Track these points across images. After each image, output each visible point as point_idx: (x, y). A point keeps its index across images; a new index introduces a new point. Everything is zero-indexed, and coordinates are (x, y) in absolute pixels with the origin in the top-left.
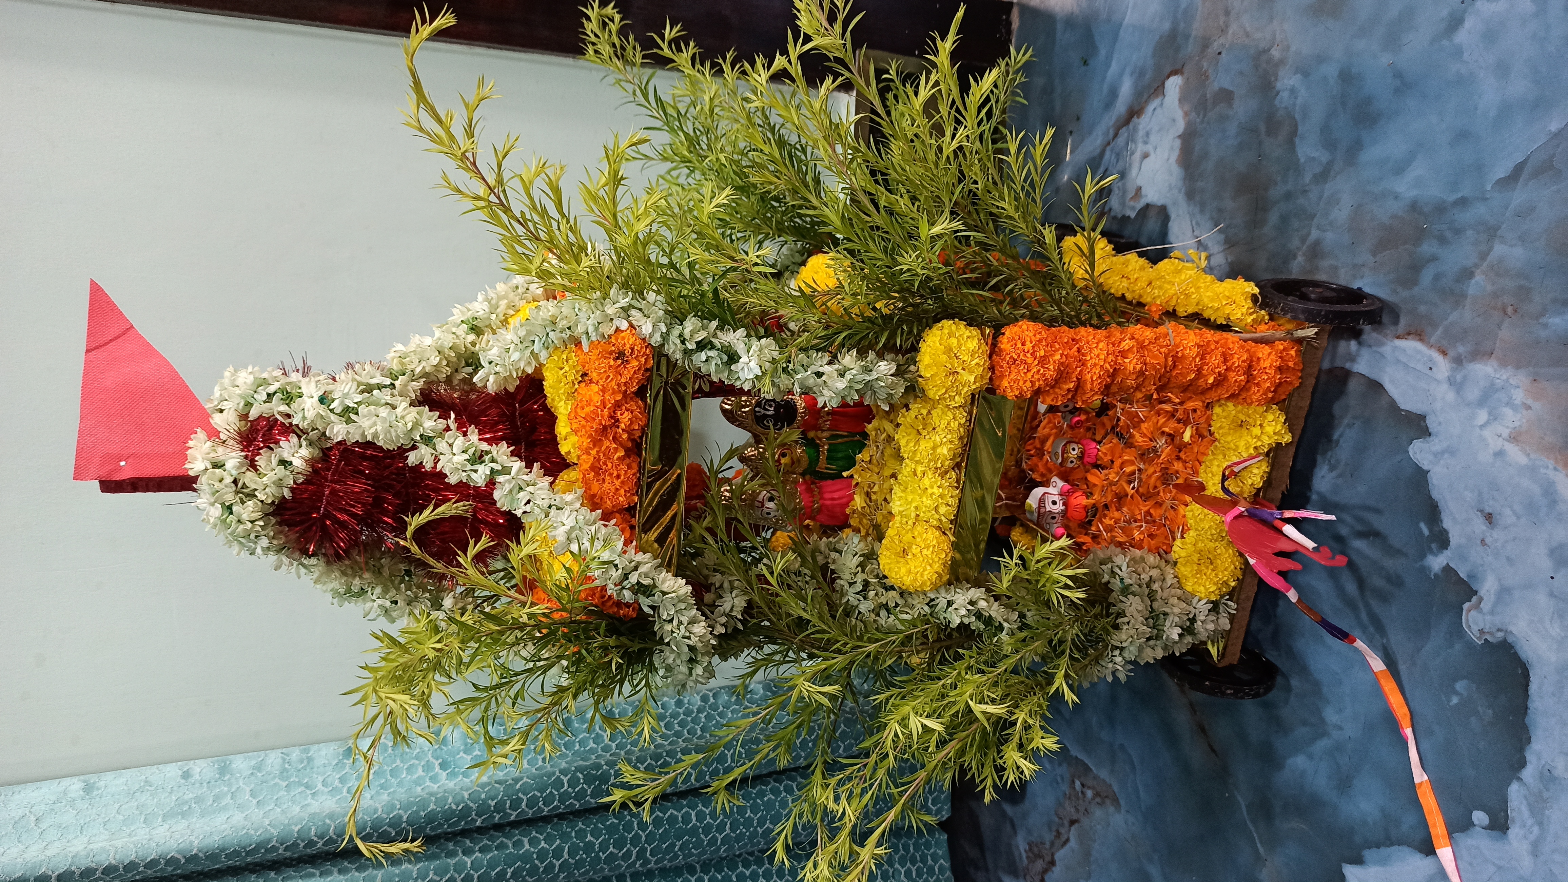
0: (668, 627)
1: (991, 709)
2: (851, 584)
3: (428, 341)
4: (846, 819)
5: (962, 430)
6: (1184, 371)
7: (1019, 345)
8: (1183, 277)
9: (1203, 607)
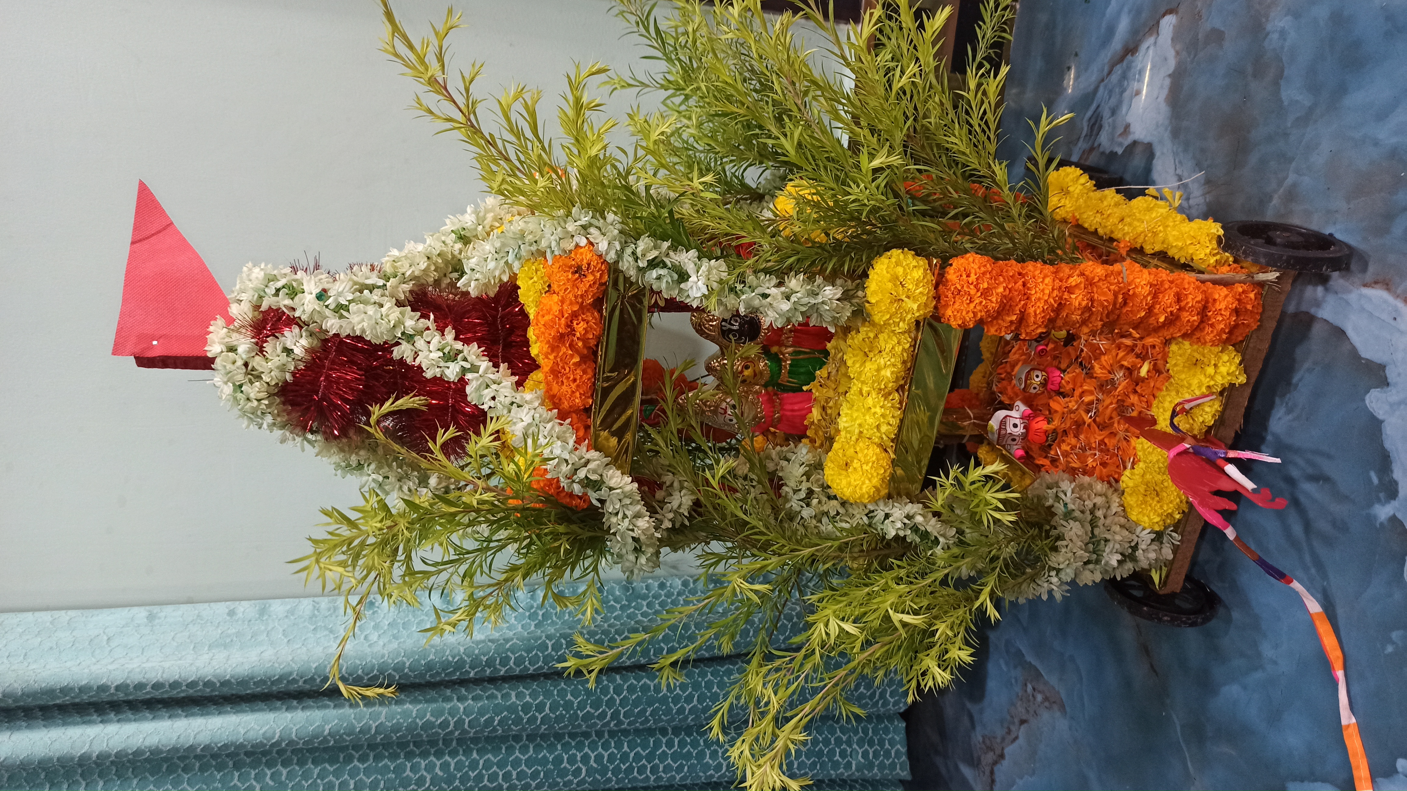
0: (614, 520)
1: (907, 618)
2: (795, 491)
3: (420, 247)
4: (771, 706)
5: (905, 355)
6: (1135, 308)
7: (964, 276)
8: (1153, 215)
9: (1145, 537)
